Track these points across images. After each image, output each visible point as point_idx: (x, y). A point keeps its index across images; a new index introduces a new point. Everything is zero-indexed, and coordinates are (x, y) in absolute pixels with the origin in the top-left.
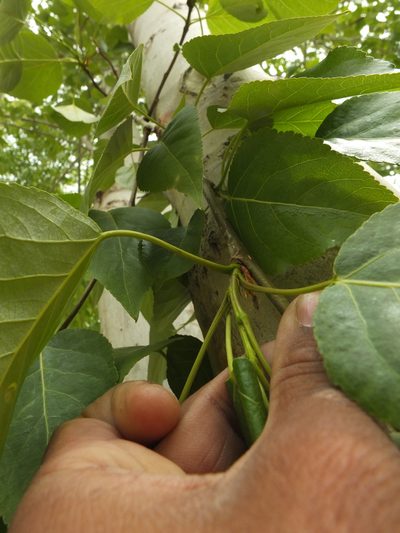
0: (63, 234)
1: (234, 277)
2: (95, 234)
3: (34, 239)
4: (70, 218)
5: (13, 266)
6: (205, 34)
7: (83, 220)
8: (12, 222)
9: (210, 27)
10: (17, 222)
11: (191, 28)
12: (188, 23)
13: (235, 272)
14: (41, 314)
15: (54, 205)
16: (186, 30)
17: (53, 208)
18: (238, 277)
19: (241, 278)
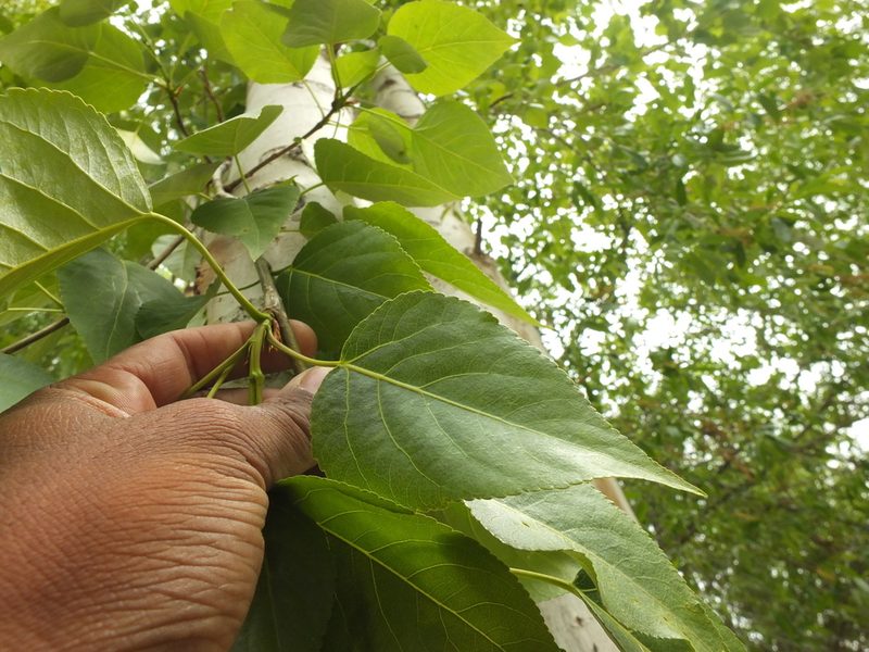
0: (118, 188)
1: (263, 328)
2: (146, 209)
3: (91, 175)
4: (131, 178)
5: (58, 187)
6: (337, 137)
7: (142, 188)
8: (80, 147)
9: (349, 137)
10: (85, 150)
11: (325, 127)
12: (325, 121)
13: (267, 323)
14: (56, 248)
15: (124, 157)
16: (319, 126)
17: (121, 159)
18: (267, 329)
19: (270, 332)
